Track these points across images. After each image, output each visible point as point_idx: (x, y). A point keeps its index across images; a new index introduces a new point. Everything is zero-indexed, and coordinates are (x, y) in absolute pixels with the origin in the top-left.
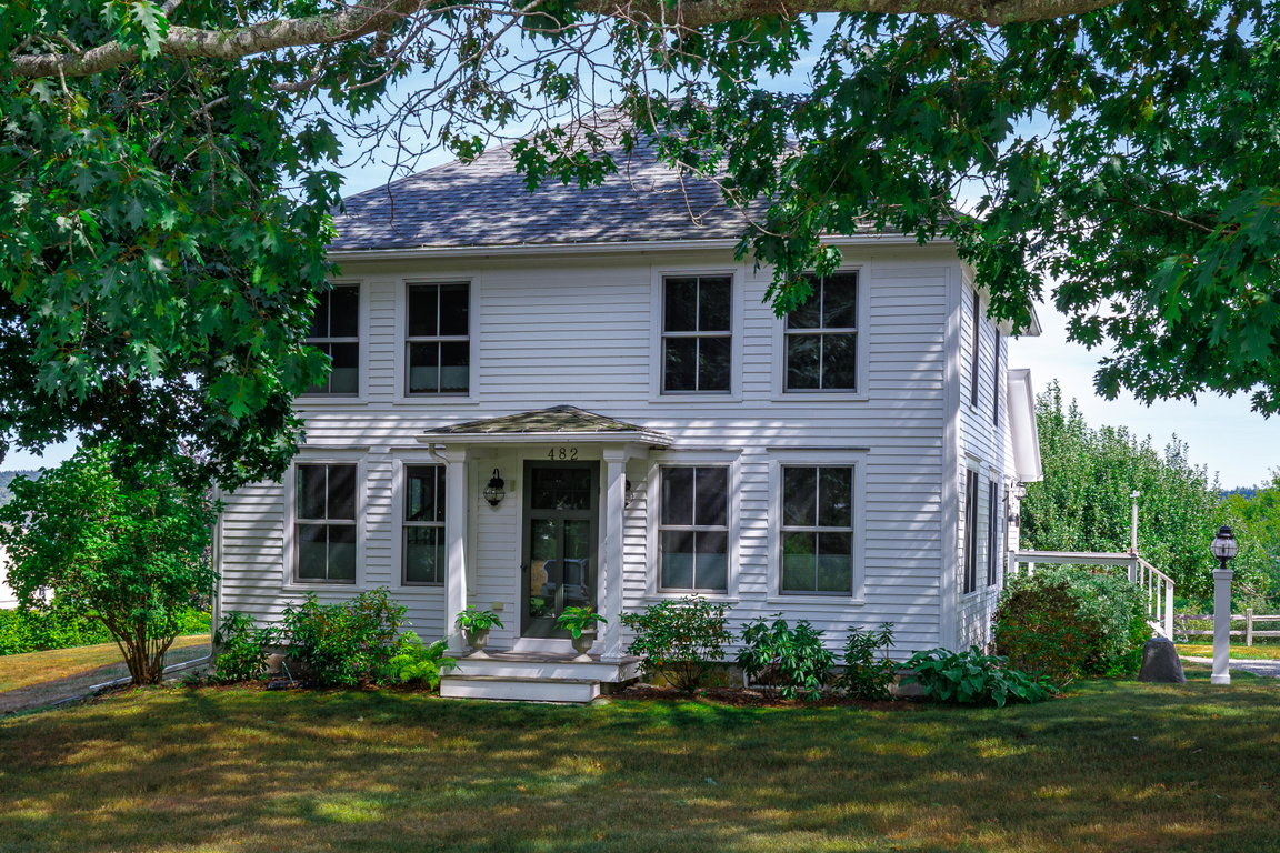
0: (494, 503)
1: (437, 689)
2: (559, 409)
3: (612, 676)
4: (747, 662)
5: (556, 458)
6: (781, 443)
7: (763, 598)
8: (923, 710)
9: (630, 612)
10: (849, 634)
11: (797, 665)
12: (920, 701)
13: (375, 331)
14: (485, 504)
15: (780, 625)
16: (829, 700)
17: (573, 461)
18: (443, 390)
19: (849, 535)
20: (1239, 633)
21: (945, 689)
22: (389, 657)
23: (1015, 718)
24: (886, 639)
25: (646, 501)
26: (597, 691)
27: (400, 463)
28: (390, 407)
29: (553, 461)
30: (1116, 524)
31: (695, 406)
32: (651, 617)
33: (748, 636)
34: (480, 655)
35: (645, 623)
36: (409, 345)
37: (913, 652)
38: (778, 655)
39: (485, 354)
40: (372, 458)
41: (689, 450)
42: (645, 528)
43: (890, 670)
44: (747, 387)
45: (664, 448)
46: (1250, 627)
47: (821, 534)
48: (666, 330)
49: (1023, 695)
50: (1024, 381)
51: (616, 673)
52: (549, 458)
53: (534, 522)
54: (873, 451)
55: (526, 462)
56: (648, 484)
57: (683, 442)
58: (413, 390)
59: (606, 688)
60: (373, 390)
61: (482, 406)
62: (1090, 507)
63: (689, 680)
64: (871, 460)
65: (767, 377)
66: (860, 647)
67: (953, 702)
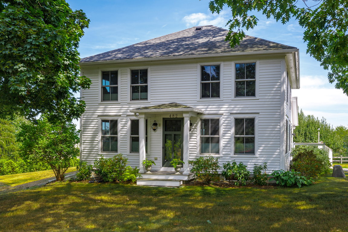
0: (155, 130)
1: (135, 183)
2: (172, 103)
3: (186, 178)
4: (224, 174)
5: (172, 117)
6: (235, 112)
7: (229, 156)
8: (277, 189)
9: (191, 160)
10: (254, 166)
11: (239, 175)
12: (275, 185)
13: (122, 83)
14: (152, 130)
15: (235, 163)
16: (248, 185)
17: (176, 118)
18: (141, 99)
19: (254, 138)
20: (339, 161)
21: (283, 182)
22: (122, 173)
23: (306, 192)
24: (265, 167)
25: (196, 129)
26: (182, 183)
27: (129, 119)
28: (126, 104)
30: (312, 137)
31: (210, 102)
32: (197, 161)
33: (225, 167)
34: (149, 172)
35: (195, 163)
36: (131, 87)
37: (273, 171)
38: (233, 172)
39: (152, 89)
40: (121, 118)
41: (208, 114)
42: (196, 136)
43: (266, 176)
44: (224, 96)
45: (201, 114)
46: (342, 160)
47: (245, 137)
48: (202, 81)
49: (306, 183)
50: (295, 100)
51: (187, 177)
52: (170, 117)
53: (166, 135)
54: (260, 114)
55: (163, 118)
56: (197, 124)
57: (207, 112)
58: (133, 99)
59: (184, 182)
60: (122, 99)
61: (151, 103)
62: (306, 133)
63: (208, 180)
64: (260, 116)
65: (230, 93)
66: (258, 169)
67: (285, 186)
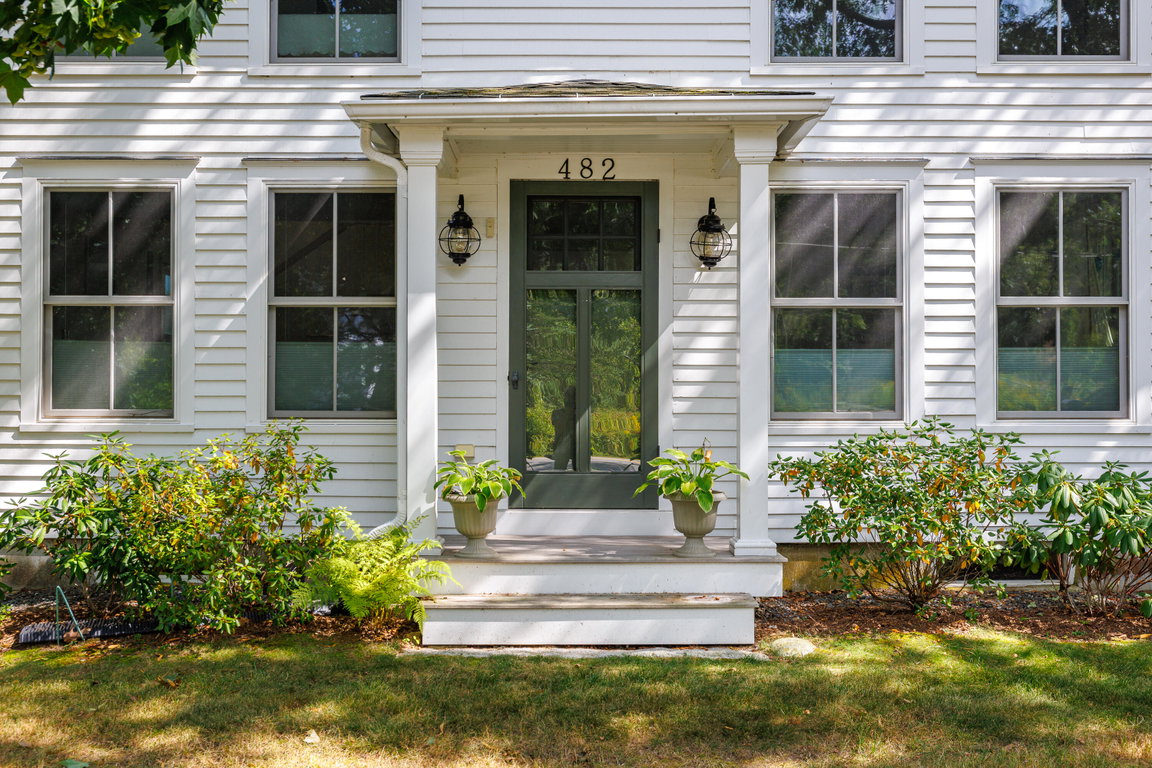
0: (460, 258)
3: (769, 582)
5: (575, 176)
7: (970, 425)
17: (606, 182)
18: (346, 53)
27: (264, 188)
28: (240, 80)
29: (567, 183)
40: (201, 177)
41: (829, 161)
44: (933, 49)
52: (561, 177)
53: (532, 293)
55: (514, 184)
58: (284, 51)
61: (425, 82)
65: (968, 33)
